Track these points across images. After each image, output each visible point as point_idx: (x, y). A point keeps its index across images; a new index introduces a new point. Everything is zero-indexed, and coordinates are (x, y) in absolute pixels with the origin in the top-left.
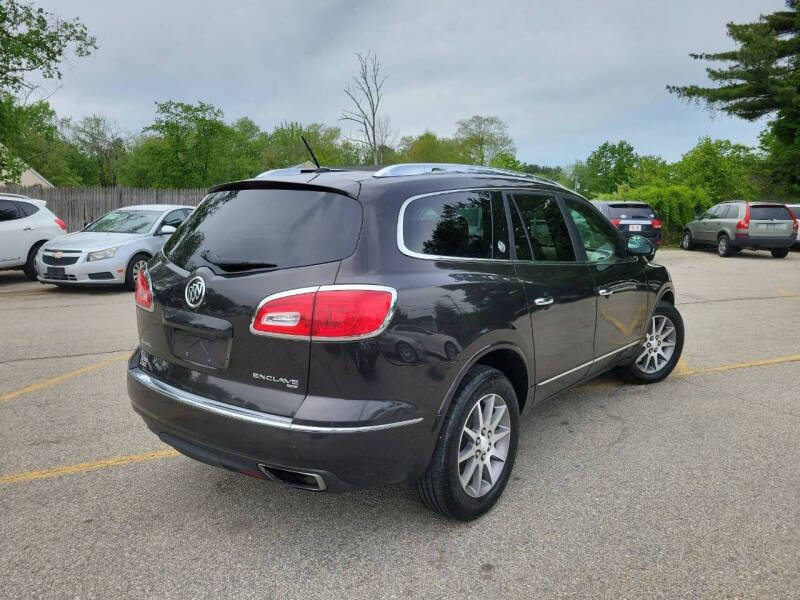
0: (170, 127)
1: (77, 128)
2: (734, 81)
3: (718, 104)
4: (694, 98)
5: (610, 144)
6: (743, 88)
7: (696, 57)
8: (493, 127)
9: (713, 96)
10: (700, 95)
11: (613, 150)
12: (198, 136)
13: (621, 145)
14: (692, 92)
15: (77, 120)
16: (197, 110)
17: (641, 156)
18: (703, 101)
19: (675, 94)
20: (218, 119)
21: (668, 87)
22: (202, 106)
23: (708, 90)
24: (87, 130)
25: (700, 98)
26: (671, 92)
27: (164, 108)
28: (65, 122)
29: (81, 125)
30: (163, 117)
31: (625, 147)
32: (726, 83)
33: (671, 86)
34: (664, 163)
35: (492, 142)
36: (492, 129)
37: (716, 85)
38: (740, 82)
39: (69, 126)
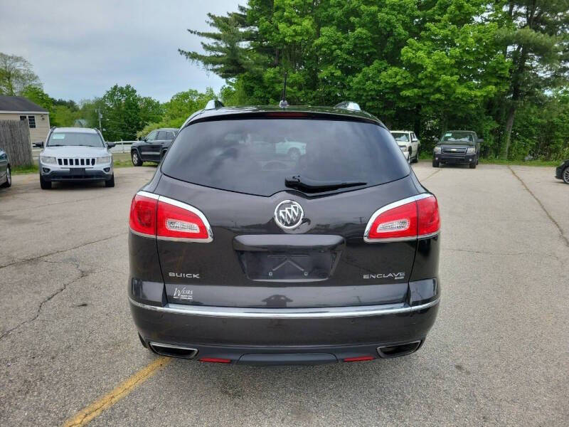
2: (217, 53)
3: (210, 66)
4: (196, 60)
5: (119, 86)
6: (223, 58)
7: (192, 32)
8: (18, 64)
9: (207, 61)
10: (199, 59)
11: (121, 90)
13: (128, 87)
14: (194, 56)
17: (142, 97)
18: (201, 63)
19: (184, 56)
21: (179, 50)
23: (203, 56)
25: (200, 62)
26: (181, 54)
31: (130, 89)
32: (213, 54)
33: (181, 49)
34: (158, 102)
35: (18, 76)
36: (18, 65)
37: (208, 54)
38: (220, 54)
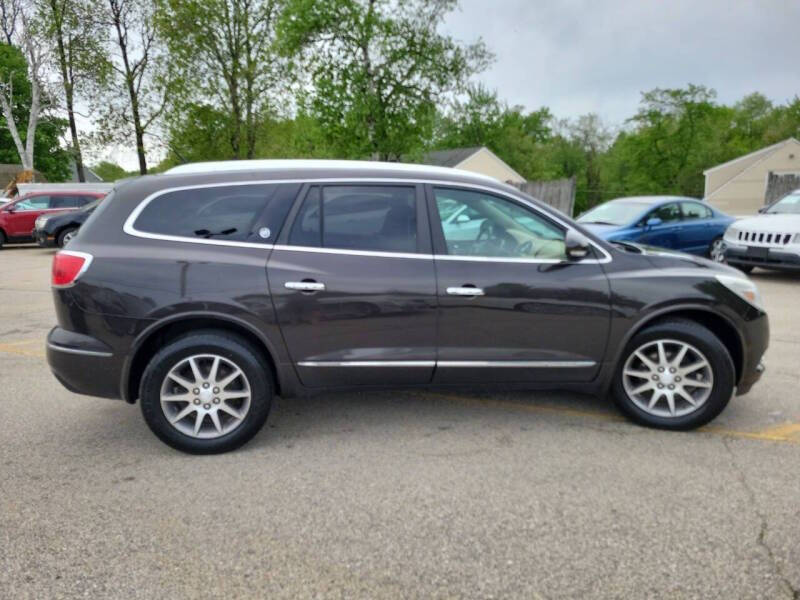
0: (654, 115)
1: (573, 128)
12: (682, 122)
15: (574, 120)
16: (686, 93)
20: (709, 100)
22: (693, 88)
24: (582, 127)
27: (649, 97)
28: (563, 123)
29: (577, 124)
30: (647, 106)
39: (566, 126)
